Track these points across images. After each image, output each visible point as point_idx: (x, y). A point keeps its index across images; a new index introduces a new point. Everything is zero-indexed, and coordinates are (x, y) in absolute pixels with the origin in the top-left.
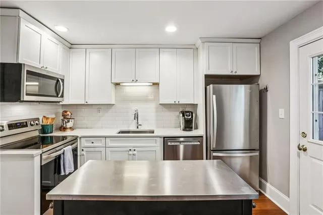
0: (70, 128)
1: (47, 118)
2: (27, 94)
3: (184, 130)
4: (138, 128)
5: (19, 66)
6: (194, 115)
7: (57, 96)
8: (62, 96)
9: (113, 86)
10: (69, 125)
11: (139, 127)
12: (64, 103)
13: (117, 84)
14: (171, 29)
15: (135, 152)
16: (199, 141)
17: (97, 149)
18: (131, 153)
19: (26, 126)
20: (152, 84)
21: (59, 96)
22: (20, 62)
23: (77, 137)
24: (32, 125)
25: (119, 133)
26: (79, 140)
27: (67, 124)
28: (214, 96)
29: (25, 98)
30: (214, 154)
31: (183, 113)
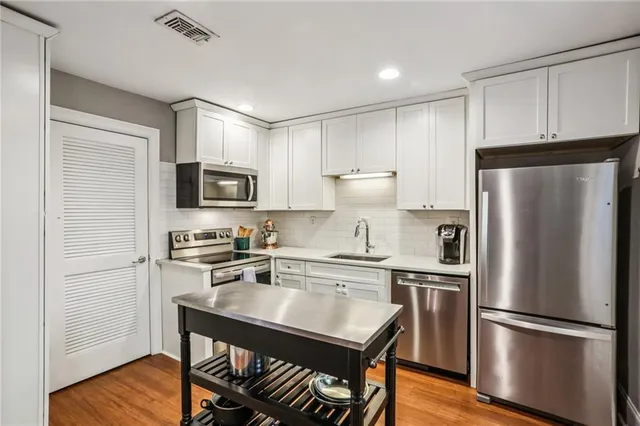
0: (273, 245)
1: (245, 230)
2: (205, 199)
3: (442, 262)
4: (367, 251)
5: (197, 164)
7: (247, 200)
8: (254, 199)
10: (271, 240)
11: (371, 250)
12: (259, 209)
13: (337, 178)
14: (389, 74)
15: (345, 290)
16: (459, 286)
17: (296, 278)
18: (339, 289)
19: (215, 238)
20: (390, 174)
21: (250, 199)
22: (198, 160)
23: (271, 257)
24: (221, 237)
25: (335, 257)
26: (272, 262)
27: (268, 239)
28: (485, 196)
29: (203, 203)
30: (485, 315)
31: (440, 229)
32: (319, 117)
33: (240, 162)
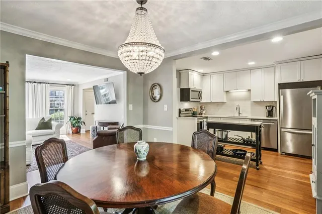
0: (204, 114)
3: (267, 117)
5: (189, 89)
6: (274, 108)
9: (225, 93)
10: (204, 112)
11: (240, 115)
13: (228, 91)
16: (274, 123)
20: (248, 90)
21: (200, 99)
22: (189, 87)
23: (207, 117)
24: (190, 111)
28: (282, 97)
29: (191, 100)
30: (282, 130)
31: (266, 107)
32: (223, 73)
33: (198, 88)
